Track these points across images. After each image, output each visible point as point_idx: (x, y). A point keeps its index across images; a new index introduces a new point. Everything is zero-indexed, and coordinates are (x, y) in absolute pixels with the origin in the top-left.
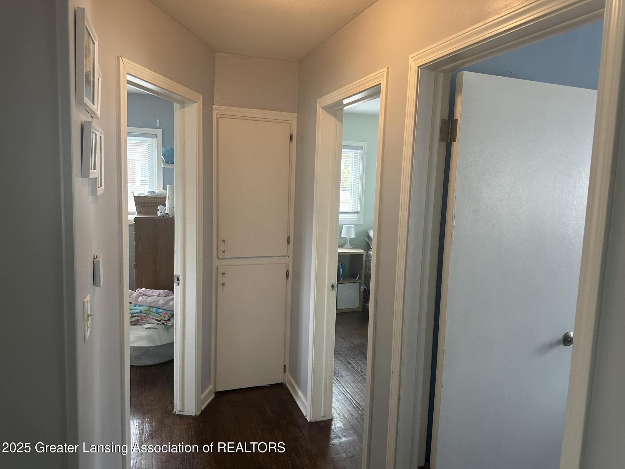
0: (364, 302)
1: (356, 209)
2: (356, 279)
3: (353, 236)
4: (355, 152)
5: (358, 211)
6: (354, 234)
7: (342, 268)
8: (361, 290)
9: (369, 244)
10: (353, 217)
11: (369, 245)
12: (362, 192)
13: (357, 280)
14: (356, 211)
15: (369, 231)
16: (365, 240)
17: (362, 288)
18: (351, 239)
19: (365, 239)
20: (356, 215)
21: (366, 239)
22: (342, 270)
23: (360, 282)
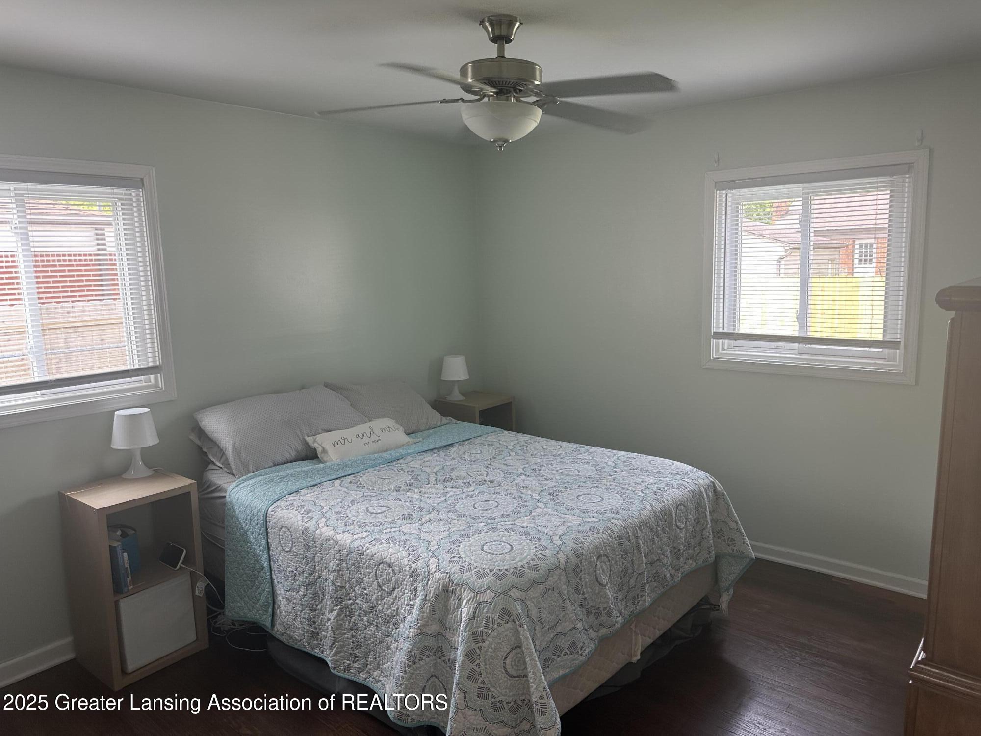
0: (209, 612)
1: (150, 360)
2: (178, 567)
3: (150, 439)
4: (121, 194)
5: (158, 363)
6: (155, 434)
7: (124, 550)
8: (197, 593)
9: (205, 450)
10: (144, 384)
11: (206, 454)
12: (162, 306)
13: (181, 567)
14: (151, 364)
15: (198, 416)
16: (191, 440)
17: (201, 586)
18: (145, 451)
19: (191, 437)
20: (152, 376)
21: (193, 437)
22: (125, 555)
23: (191, 572)
